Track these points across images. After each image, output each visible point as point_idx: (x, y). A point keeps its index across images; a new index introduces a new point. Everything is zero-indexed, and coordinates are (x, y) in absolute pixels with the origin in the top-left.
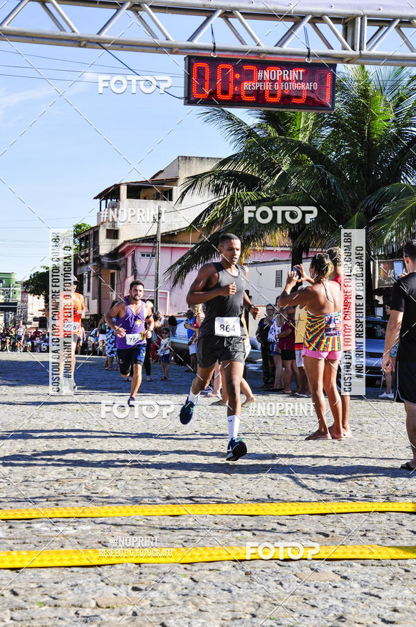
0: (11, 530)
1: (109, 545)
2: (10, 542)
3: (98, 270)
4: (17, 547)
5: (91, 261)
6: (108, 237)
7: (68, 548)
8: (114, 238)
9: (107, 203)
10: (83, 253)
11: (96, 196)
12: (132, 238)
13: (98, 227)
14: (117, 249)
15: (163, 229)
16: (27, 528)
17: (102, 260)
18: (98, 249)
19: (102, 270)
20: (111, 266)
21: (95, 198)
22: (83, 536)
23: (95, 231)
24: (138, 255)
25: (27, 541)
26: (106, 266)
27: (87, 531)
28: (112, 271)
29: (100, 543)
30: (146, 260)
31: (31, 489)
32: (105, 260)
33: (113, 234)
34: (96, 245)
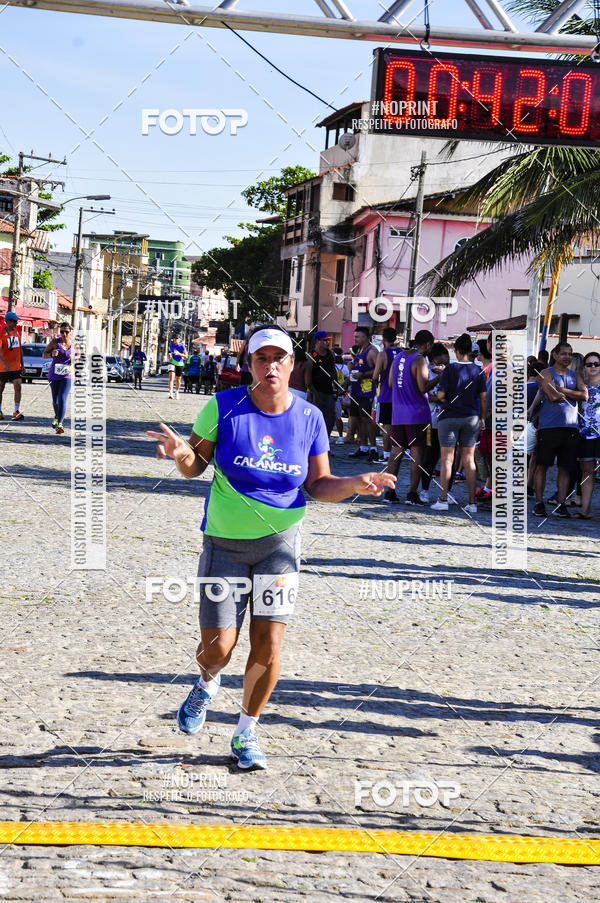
3: (315, 255)
5: (305, 239)
6: (336, 197)
8: (346, 200)
9: (338, 134)
10: (292, 223)
11: (319, 121)
12: (376, 203)
13: (320, 178)
14: (350, 219)
15: (428, 191)
17: (324, 237)
18: (318, 219)
19: (322, 255)
20: (338, 249)
21: (319, 125)
23: (315, 184)
24: (385, 233)
26: (330, 248)
28: (340, 257)
30: (399, 241)
32: (330, 238)
33: (345, 192)
34: (315, 209)
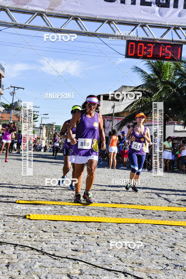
0: (55, 208)
1: (90, 215)
2: (55, 212)
4: (57, 213)
7: (75, 215)
12: (104, 114)
15: (115, 112)
16: (61, 208)
22: (80, 211)
24: (106, 121)
25: (61, 212)
27: (82, 210)
29: (86, 214)
30: (109, 122)
31: (63, 196)
